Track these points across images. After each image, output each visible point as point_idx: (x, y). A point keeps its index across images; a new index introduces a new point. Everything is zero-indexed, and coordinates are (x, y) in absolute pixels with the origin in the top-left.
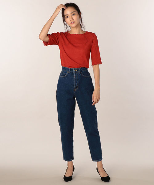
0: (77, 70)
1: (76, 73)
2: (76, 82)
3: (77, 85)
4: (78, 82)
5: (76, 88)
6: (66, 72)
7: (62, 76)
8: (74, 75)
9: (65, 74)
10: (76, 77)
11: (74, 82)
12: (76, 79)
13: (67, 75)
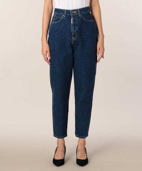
0: (75, 12)
1: (74, 16)
2: (75, 29)
3: (76, 32)
4: (77, 28)
5: (74, 36)
6: (61, 16)
7: (55, 21)
8: (72, 19)
9: (59, 18)
10: (74, 21)
11: (72, 28)
12: (75, 25)
13: (63, 20)
